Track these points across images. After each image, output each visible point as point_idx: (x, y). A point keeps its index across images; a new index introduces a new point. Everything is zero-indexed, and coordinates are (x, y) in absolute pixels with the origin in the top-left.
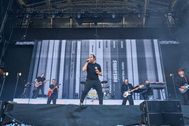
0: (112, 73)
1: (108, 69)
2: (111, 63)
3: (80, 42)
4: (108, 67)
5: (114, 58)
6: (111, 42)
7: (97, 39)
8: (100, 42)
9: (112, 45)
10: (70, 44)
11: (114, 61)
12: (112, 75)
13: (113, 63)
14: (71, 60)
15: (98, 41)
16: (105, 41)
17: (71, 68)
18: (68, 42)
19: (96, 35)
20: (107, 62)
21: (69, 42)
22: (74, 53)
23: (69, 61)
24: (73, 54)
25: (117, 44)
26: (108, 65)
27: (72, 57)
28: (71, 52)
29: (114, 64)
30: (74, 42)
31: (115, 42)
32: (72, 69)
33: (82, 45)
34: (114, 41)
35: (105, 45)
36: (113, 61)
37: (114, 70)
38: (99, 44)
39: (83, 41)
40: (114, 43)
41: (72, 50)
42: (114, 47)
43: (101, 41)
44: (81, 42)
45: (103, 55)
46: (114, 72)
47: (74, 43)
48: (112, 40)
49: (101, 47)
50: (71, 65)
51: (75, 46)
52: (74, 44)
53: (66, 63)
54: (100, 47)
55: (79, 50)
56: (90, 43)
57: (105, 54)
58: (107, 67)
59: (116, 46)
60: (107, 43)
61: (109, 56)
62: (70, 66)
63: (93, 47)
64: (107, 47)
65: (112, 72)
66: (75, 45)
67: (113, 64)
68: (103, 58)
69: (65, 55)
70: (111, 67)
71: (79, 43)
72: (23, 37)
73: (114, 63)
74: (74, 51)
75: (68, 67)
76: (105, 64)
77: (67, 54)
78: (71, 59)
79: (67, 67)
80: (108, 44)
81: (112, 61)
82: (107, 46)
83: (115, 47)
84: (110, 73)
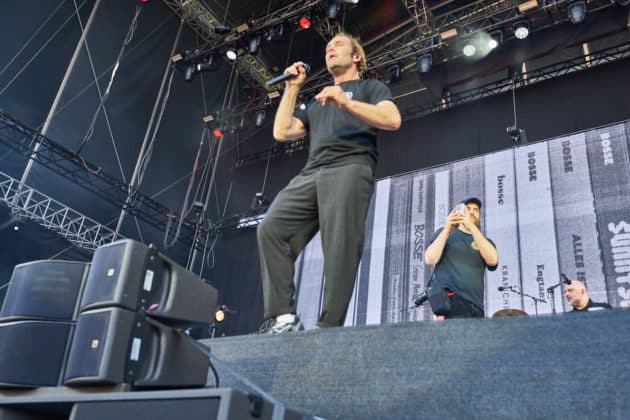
0: (607, 289)
1: (587, 270)
2: (599, 238)
3: (447, 172)
4: (582, 257)
5: (615, 213)
6: (587, 143)
7: (519, 143)
8: (531, 155)
9: (594, 156)
10: (404, 189)
11: (617, 224)
12: (608, 295)
13: (612, 235)
14: (412, 250)
15: (523, 151)
16: (557, 143)
17: (411, 287)
18: (398, 184)
19: (514, 128)
20: (576, 238)
21: (402, 181)
22: (422, 221)
23: (401, 256)
24: (418, 228)
25: (624, 146)
26: (584, 247)
27: (413, 237)
28: (409, 219)
29: (614, 242)
30: (420, 178)
31: (611, 138)
32: (418, 286)
33: (455, 182)
34: (605, 136)
35: (560, 163)
36: (611, 227)
37: (617, 270)
38: (532, 161)
39: (459, 166)
40: (606, 144)
41: (415, 210)
42: (608, 160)
43: (540, 148)
44: (451, 174)
45: (554, 205)
46: (620, 280)
47: (421, 182)
48: (593, 133)
49: (538, 175)
50: (412, 270)
51: (424, 194)
52: (421, 187)
53: (392, 268)
54: (533, 177)
55: (442, 207)
56: (487, 169)
57: (563, 203)
58: (577, 258)
59: (615, 155)
60: (566, 150)
61: (584, 206)
62: (406, 276)
63: (504, 181)
64: (568, 167)
65: (606, 281)
66: (425, 189)
67: (609, 242)
68: (555, 220)
69: (389, 234)
70: (602, 257)
71: (442, 177)
72: (255, 199)
73: (617, 237)
74: (423, 214)
75: (397, 284)
76: (568, 243)
77: (394, 228)
78: (412, 246)
79: (395, 280)
80: (572, 153)
81: (601, 226)
82: (571, 162)
83: (611, 161)
84: (597, 289)
